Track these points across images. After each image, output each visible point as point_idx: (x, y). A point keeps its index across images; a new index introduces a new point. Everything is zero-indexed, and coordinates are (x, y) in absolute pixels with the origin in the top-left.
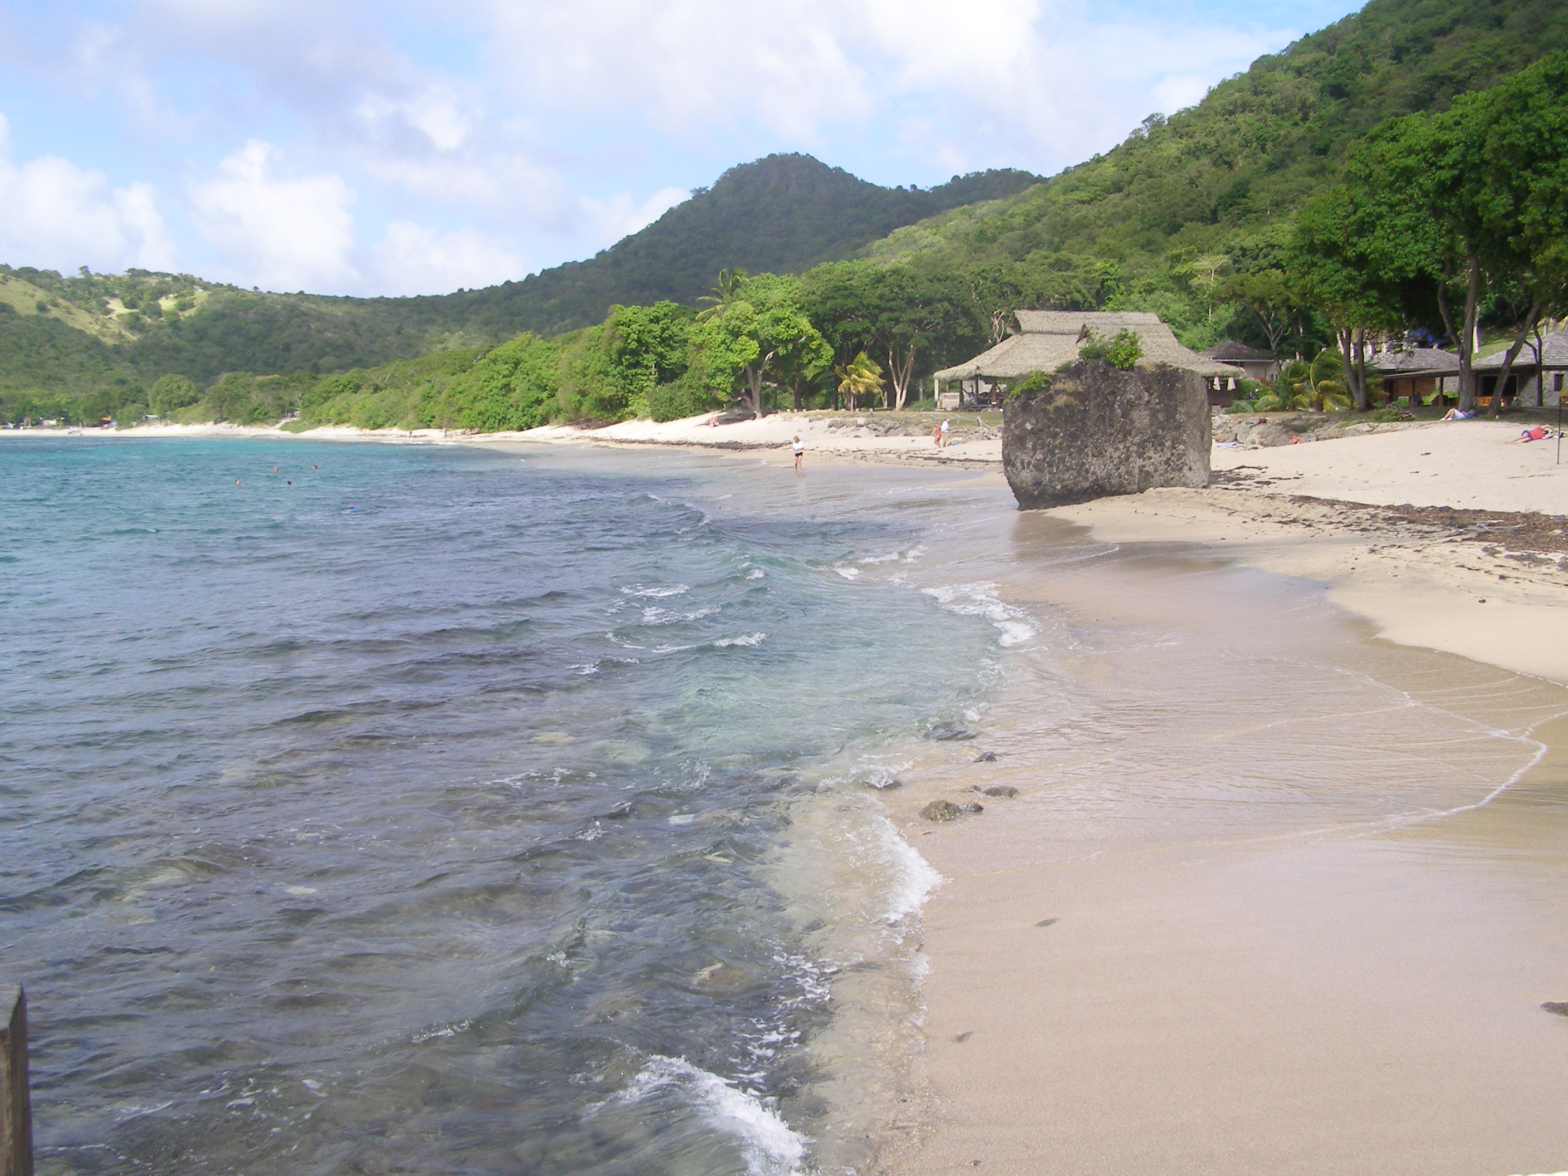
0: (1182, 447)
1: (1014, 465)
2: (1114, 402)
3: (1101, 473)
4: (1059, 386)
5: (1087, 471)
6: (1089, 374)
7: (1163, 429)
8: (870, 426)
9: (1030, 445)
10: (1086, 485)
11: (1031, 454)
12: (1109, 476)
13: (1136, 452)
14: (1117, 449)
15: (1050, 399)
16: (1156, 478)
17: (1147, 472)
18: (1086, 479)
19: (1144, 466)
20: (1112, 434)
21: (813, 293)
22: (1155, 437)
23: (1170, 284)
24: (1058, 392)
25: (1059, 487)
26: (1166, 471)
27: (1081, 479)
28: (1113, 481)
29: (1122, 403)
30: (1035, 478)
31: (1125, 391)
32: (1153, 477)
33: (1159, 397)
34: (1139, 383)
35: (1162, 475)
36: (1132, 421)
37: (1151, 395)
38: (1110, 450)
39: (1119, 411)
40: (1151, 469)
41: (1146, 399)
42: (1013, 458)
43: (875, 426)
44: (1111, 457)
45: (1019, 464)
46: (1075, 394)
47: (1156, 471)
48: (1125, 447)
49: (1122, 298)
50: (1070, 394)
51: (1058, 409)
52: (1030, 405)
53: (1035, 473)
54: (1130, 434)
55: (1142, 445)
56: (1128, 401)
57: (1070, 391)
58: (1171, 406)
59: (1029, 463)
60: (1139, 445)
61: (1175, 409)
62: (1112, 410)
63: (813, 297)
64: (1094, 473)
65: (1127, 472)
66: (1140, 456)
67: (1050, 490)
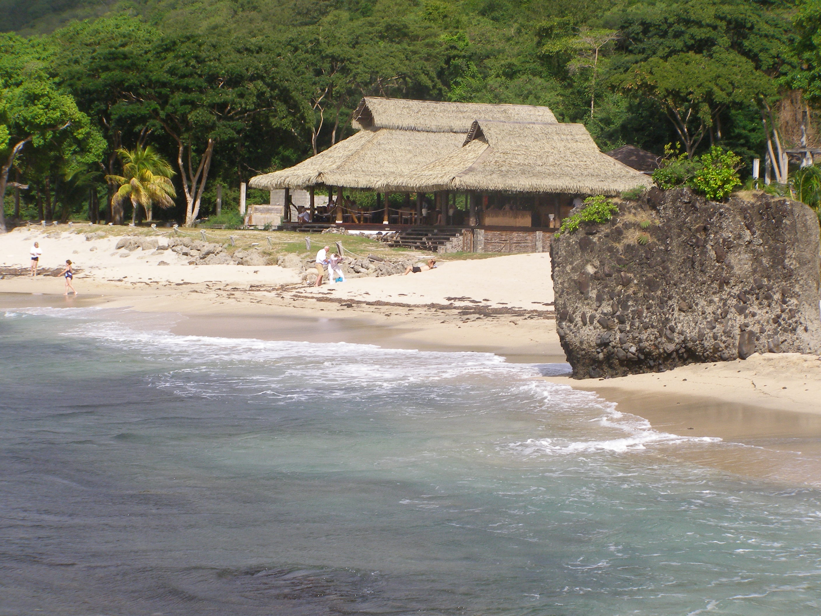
0: (794, 301)
1: (571, 321)
2: (706, 241)
3: (691, 333)
4: (629, 218)
5: (672, 330)
6: (669, 204)
7: (769, 278)
8: (178, 248)
9: (593, 294)
10: (671, 347)
11: (594, 306)
12: (701, 336)
13: (735, 306)
14: (711, 302)
15: (618, 234)
16: (763, 340)
17: (751, 333)
18: (670, 340)
19: (747, 325)
20: (704, 283)
21: (76, 62)
22: (760, 288)
23: (537, 66)
24: (627, 226)
25: (633, 349)
26: (776, 333)
27: (664, 339)
28: (706, 344)
29: (717, 243)
30: (600, 337)
31: (721, 227)
32: (758, 340)
33: (762, 236)
34: (738, 218)
35: (769, 337)
36: (730, 267)
37: (753, 233)
38: (702, 303)
39: (713, 254)
40: (756, 329)
41: (748, 239)
42: (570, 310)
43: (185, 250)
44: (703, 313)
45: (578, 319)
46: (651, 229)
47: (762, 331)
48: (721, 299)
49: (475, 83)
50: (645, 229)
51: (629, 248)
52: (590, 241)
53: (601, 331)
54: (728, 283)
55: (742, 297)
56: (724, 240)
57: (644, 225)
58: (777, 249)
59: (592, 318)
60: (739, 297)
61: (784, 253)
62: (704, 253)
63: (76, 68)
64: (681, 333)
65: (724, 332)
66: (741, 311)
67: (622, 354)
